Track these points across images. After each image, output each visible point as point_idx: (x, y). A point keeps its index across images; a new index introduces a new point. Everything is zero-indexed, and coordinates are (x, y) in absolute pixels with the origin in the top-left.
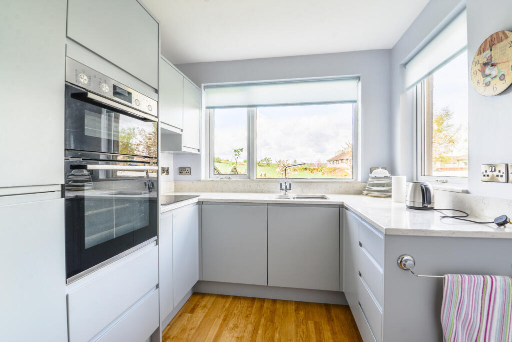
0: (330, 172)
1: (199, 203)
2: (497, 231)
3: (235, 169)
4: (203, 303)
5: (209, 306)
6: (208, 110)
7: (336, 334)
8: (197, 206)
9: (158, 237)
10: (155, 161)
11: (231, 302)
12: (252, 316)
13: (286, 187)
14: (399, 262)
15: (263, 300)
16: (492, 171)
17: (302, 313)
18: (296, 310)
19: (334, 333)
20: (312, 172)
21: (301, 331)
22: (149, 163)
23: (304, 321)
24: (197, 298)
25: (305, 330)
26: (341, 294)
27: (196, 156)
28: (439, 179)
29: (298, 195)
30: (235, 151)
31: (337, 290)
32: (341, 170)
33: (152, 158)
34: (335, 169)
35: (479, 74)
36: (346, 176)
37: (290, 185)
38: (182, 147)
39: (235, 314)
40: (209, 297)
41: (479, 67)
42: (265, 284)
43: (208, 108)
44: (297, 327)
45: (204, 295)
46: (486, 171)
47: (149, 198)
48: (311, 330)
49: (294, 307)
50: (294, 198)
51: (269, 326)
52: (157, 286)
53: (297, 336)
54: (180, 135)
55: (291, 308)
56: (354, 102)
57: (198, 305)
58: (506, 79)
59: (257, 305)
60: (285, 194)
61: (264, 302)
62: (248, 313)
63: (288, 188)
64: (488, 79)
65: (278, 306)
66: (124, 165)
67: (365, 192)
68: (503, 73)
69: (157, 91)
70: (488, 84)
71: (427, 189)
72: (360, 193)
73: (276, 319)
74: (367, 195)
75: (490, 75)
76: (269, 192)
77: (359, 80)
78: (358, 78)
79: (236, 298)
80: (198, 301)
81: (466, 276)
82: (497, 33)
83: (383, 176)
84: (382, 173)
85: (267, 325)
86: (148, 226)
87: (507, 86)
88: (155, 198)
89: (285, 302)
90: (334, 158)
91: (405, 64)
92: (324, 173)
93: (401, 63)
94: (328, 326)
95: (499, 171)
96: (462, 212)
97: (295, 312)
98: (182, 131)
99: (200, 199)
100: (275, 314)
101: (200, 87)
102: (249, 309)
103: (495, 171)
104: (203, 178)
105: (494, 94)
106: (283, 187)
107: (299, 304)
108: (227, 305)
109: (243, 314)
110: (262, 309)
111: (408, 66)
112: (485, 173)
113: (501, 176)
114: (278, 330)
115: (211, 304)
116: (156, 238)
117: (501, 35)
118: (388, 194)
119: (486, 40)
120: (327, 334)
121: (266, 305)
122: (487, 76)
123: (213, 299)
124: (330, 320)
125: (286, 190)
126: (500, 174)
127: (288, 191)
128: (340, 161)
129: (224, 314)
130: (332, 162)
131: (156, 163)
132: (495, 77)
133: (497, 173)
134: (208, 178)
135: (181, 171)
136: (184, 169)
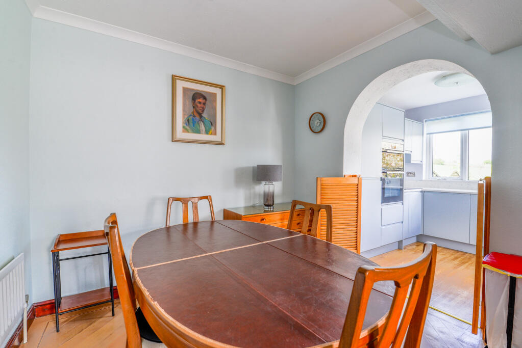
1: (422, 191)
6: (428, 135)
8: (421, 193)
9: (403, 202)
10: (402, 170)
22: (399, 170)
27: (420, 166)
38: (411, 161)
42: (468, 243)
43: (428, 134)
47: (400, 188)
52: (402, 223)
54: (410, 154)
69: (403, 140)
98: (411, 152)
99: (423, 189)
101: (423, 122)
104: (424, 178)
116: (401, 202)
134: (428, 179)
135: (408, 174)
136: (411, 173)
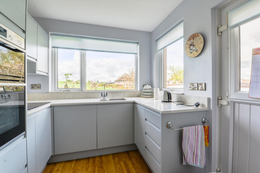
0: (116, 87)
1: (51, 107)
2: (196, 109)
3: (66, 85)
4: (56, 169)
5: (60, 169)
6: (53, 49)
7: (134, 164)
8: (50, 108)
9: (26, 132)
10: (23, 79)
11: (75, 163)
12: (90, 168)
13: (105, 94)
14: (167, 125)
15: (94, 157)
16: (192, 86)
17: (116, 159)
18: (113, 158)
19: (133, 164)
20: (107, 87)
21: (118, 168)
22: (18, 81)
23: (118, 162)
24: (51, 167)
25: (120, 167)
26: (134, 145)
27: (45, 78)
28: (171, 89)
29: (111, 99)
30: (65, 75)
31: (133, 143)
32: (121, 85)
33: (20, 77)
34: (118, 85)
35: (188, 49)
36: (123, 88)
37: (107, 93)
38: (37, 71)
39: (79, 169)
40: (59, 164)
41: (188, 46)
42: (96, 148)
43: (53, 47)
44: (115, 166)
45: (55, 164)
46: (190, 86)
47: (19, 105)
48: (122, 166)
49: (112, 157)
50: (109, 100)
51: (101, 170)
52: (26, 166)
53: (117, 171)
54: (35, 63)
55: (111, 158)
56: (136, 54)
57: (53, 171)
58: (198, 52)
59: (91, 161)
60: (104, 98)
61: (95, 159)
62: (87, 166)
63: (105, 95)
64: (192, 51)
65: (103, 158)
66: (4, 82)
67: (141, 96)
68: (197, 49)
69: (24, 32)
70: (191, 53)
71: (170, 93)
72: (139, 96)
73: (104, 165)
74: (142, 97)
75: (192, 49)
76: (94, 98)
77: (138, 44)
78: (138, 43)
79: (77, 160)
80: (52, 168)
81: (190, 127)
82: (195, 34)
83: (149, 88)
84: (148, 87)
85: (99, 170)
86: (19, 125)
87: (198, 54)
88: (23, 105)
89: (107, 155)
90: (117, 80)
91: (157, 40)
92: (113, 87)
93: (155, 39)
94: (130, 162)
95: (195, 86)
96: (182, 102)
97: (113, 159)
98: (36, 60)
99: (52, 104)
100: (102, 163)
101: (48, 34)
102: (87, 164)
103: (194, 86)
104: (50, 91)
105: (193, 57)
106: (103, 95)
107: (114, 155)
108: (73, 166)
109: (84, 168)
110: (95, 163)
111: (158, 41)
112: (190, 87)
113: (196, 88)
114: (106, 171)
115: (62, 167)
116: (24, 133)
117: (197, 35)
118: (152, 96)
119: (191, 36)
120: (131, 166)
121: (96, 160)
122: (191, 49)
123: (62, 164)
124: (130, 158)
125: (104, 96)
126: (195, 87)
127: (105, 97)
128: (120, 82)
129: (72, 172)
130: (117, 82)
131: (24, 81)
132: (194, 50)
133: (194, 87)
134: (54, 91)
135: (33, 87)
136: (36, 85)
